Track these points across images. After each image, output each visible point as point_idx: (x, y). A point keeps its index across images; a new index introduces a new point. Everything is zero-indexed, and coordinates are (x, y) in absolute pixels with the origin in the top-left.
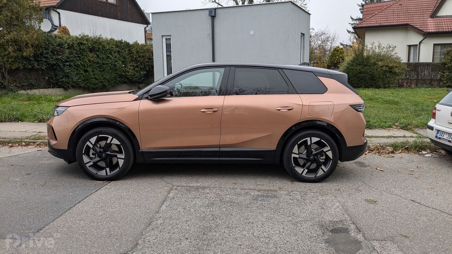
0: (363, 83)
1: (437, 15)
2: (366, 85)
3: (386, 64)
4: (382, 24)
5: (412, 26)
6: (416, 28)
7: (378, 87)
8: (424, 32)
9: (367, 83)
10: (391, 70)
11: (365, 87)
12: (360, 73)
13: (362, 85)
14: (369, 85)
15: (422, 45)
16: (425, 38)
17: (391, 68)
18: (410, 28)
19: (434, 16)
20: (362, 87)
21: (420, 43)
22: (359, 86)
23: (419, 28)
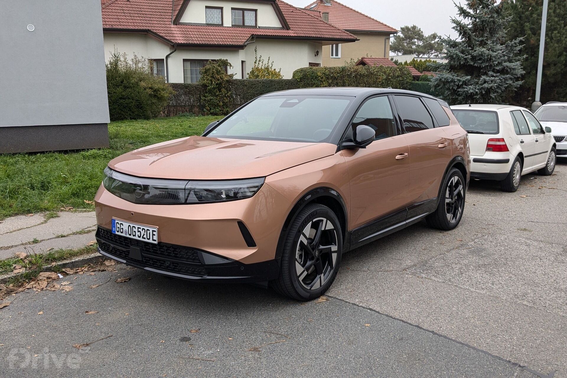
0: (127, 113)
1: (180, 22)
2: (132, 116)
3: (150, 86)
4: (114, 27)
5: (155, 34)
6: (161, 37)
7: (147, 118)
8: (172, 42)
9: (132, 112)
10: (156, 94)
11: (131, 119)
12: (121, 98)
13: (127, 115)
14: (136, 115)
15: (170, 60)
16: (175, 51)
17: (156, 91)
18: (153, 36)
19: (177, 22)
20: (126, 119)
21: (167, 57)
22: (122, 117)
23: (166, 37)
